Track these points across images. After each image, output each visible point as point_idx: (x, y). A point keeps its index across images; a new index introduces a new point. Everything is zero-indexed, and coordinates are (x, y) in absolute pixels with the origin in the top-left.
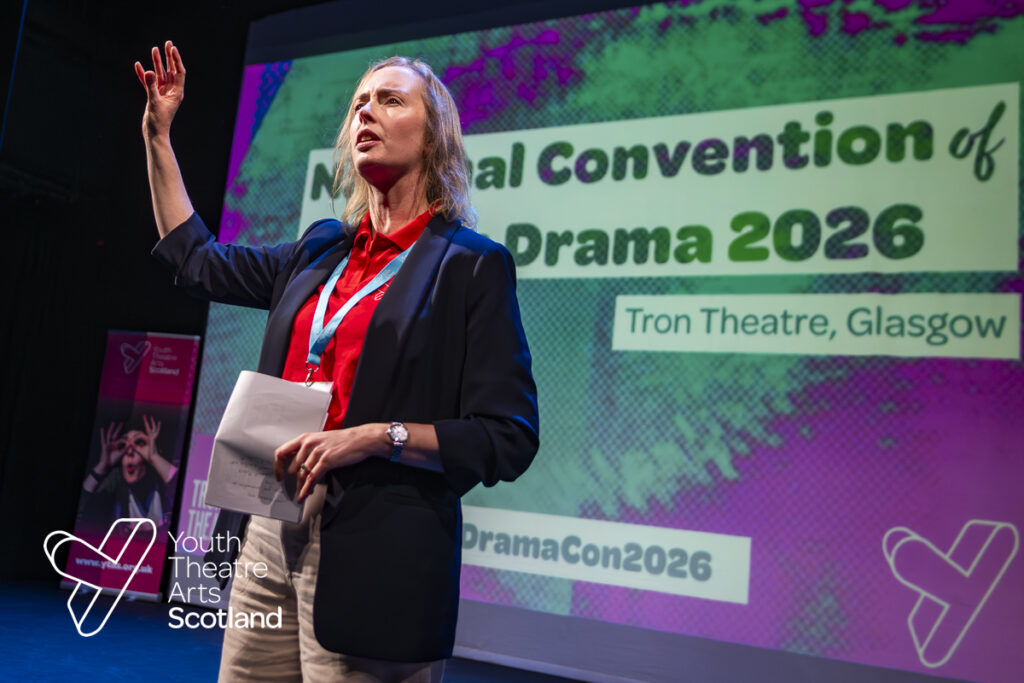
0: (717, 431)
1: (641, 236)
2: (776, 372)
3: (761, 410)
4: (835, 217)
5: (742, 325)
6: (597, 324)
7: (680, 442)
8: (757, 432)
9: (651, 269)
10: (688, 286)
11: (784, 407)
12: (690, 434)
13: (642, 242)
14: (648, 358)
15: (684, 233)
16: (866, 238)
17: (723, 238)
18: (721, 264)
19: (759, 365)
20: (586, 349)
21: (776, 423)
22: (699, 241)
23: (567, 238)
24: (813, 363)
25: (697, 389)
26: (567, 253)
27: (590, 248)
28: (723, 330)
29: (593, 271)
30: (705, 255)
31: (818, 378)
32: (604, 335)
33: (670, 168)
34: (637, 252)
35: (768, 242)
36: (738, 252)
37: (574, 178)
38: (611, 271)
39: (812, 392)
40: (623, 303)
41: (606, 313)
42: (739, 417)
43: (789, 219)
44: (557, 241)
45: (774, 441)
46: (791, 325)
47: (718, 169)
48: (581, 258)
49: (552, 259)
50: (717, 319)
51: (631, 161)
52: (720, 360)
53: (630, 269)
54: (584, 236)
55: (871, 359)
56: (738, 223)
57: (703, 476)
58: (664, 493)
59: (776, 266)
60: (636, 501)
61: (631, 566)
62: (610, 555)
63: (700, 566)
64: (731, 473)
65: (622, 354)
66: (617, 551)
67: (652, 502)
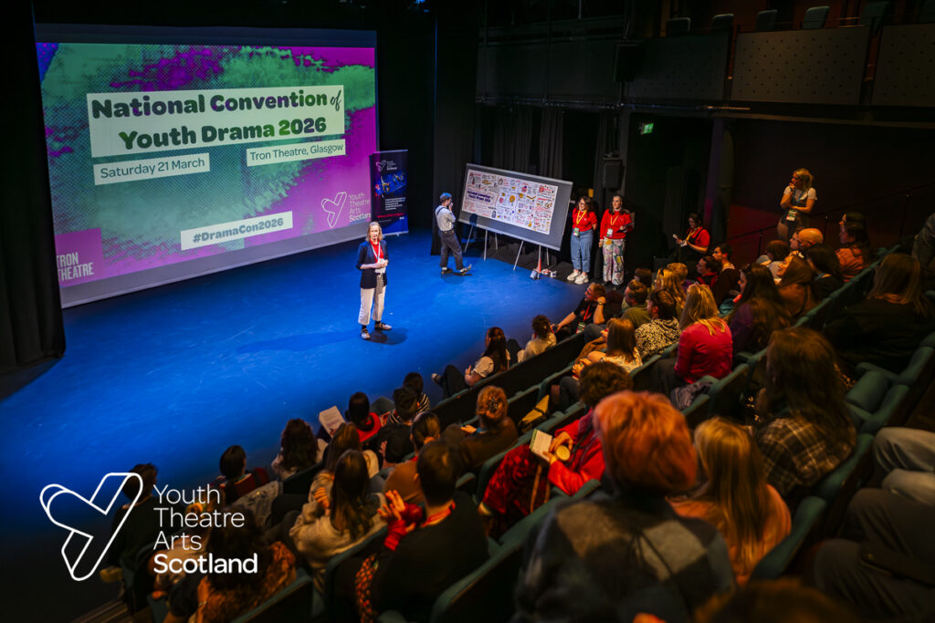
0: (281, 184)
1: (252, 129)
2: (295, 166)
3: (292, 177)
4: (306, 121)
5: (285, 154)
6: (241, 159)
7: (271, 190)
8: (291, 183)
9: (256, 139)
10: (268, 144)
11: (297, 175)
12: (274, 187)
13: (252, 131)
14: (259, 167)
15: (265, 127)
16: (313, 127)
17: (277, 128)
18: (277, 137)
19: (290, 165)
20: (239, 167)
21: (296, 180)
22: (269, 129)
23: (226, 130)
24: (303, 162)
25: (274, 174)
26: (227, 136)
27: (235, 134)
28: (280, 156)
29: (237, 141)
30: (273, 134)
31: (305, 166)
32: (244, 162)
33: (259, 106)
34: (251, 134)
35: (289, 129)
36: (282, 132)
37: (225, 109)
38: (243, 141)
39: (304, 169)
40: (249, 151)
41: (244, 155)
42: (286, 180)
43: (295, 122)
44: (222, 132)
45: (296, 184)
46: (297, 152)
47: (274, 106)
48: (232, 137)
49: (222, 138)
50: (278, 153)
51: (245, 103)
52: (280, 165)
53: (250, 140)
54: (232, 130)
55: (317, 159)
56: (281, 123)
57: (279, 198)
58: (268, 206)
59: (292, 136)
60: (260, 210)
61: (261, 228)
62: (255, 227)
63: (280, 222)
64: (285, 195)
65: (250, 167)
66: (257, 226)
67: (265, 209)
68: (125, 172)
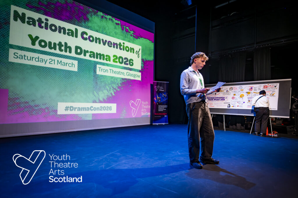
0: (112, 88)
1: (100, 55)
2: (119, 80)
3: (117, 86)
4: (125, 59)
5: (115, 72)
6: (94, 69)
7: (107, 90)
8: (117, 88)
9: (102, 61)
10: (107, 65)
11: (120, 85)
12: (109, 89)
14: (102, 76)
15: (107, 56)
16: (128, 63)
17: (112, 58)
18: (111, 62)
19: (117, 79)
20: (92, 73)
21: (119, 87)
22: (108, 58)
23: (88, 52)
24: (123, 79)
25: (109, 82)
26: (88, 54)
27: (92, 55)
28: (112, 73)
29: (92, 59)
30: (110, 60)
31: (123, 81)
32: (95, 71)
33: (104, 44)
34: (100, 57)
35: (117, 60)
36: (114, 61)
37: (88, 40)
38: (95, 60)
39: (123, 83)
40: (98, 66)
41: (95, 68)
42: (115, 86)
43: (120, 57)
44: (86, 52)
45: (119, 90)
46: (120, 73)
47: (111, 46)
48: (90, 56)
49: (85, 55)
50: (111, 71)
51: (98, 40)
52: (112, 77)
53: (99, 60)
54: (91, 52)
55: (129, 79)
56: (114, 56)
57: (111, 95)
58: (105, 98)
59: (118, 64)
60: (101, 99)
61: (101, 110)
62: (98, 109)
63: (110, 108)
64: (114, 95)
65: (98, 75)
66: (99, 108)
67: (104, 99)
68: (29, 59)
